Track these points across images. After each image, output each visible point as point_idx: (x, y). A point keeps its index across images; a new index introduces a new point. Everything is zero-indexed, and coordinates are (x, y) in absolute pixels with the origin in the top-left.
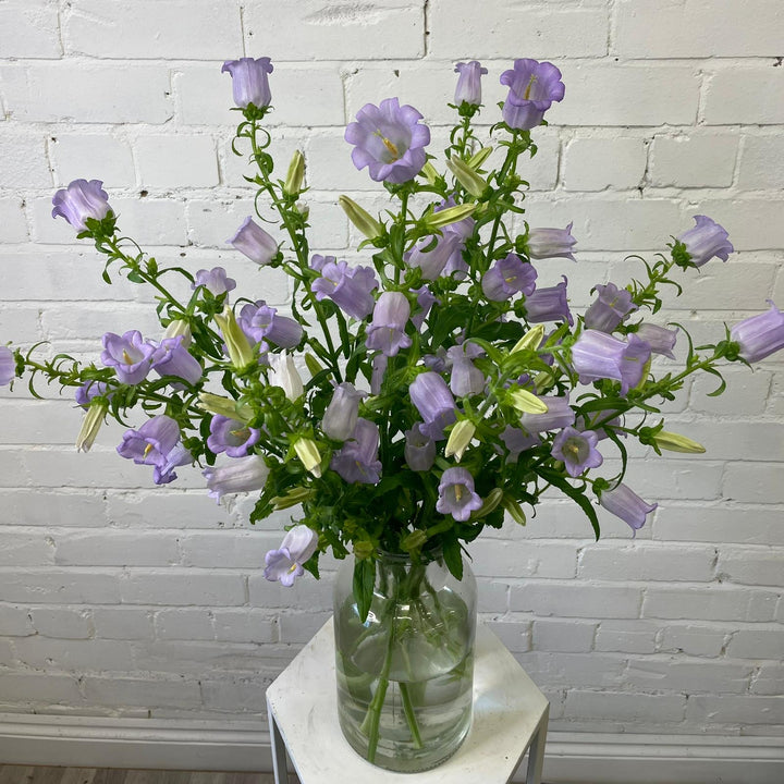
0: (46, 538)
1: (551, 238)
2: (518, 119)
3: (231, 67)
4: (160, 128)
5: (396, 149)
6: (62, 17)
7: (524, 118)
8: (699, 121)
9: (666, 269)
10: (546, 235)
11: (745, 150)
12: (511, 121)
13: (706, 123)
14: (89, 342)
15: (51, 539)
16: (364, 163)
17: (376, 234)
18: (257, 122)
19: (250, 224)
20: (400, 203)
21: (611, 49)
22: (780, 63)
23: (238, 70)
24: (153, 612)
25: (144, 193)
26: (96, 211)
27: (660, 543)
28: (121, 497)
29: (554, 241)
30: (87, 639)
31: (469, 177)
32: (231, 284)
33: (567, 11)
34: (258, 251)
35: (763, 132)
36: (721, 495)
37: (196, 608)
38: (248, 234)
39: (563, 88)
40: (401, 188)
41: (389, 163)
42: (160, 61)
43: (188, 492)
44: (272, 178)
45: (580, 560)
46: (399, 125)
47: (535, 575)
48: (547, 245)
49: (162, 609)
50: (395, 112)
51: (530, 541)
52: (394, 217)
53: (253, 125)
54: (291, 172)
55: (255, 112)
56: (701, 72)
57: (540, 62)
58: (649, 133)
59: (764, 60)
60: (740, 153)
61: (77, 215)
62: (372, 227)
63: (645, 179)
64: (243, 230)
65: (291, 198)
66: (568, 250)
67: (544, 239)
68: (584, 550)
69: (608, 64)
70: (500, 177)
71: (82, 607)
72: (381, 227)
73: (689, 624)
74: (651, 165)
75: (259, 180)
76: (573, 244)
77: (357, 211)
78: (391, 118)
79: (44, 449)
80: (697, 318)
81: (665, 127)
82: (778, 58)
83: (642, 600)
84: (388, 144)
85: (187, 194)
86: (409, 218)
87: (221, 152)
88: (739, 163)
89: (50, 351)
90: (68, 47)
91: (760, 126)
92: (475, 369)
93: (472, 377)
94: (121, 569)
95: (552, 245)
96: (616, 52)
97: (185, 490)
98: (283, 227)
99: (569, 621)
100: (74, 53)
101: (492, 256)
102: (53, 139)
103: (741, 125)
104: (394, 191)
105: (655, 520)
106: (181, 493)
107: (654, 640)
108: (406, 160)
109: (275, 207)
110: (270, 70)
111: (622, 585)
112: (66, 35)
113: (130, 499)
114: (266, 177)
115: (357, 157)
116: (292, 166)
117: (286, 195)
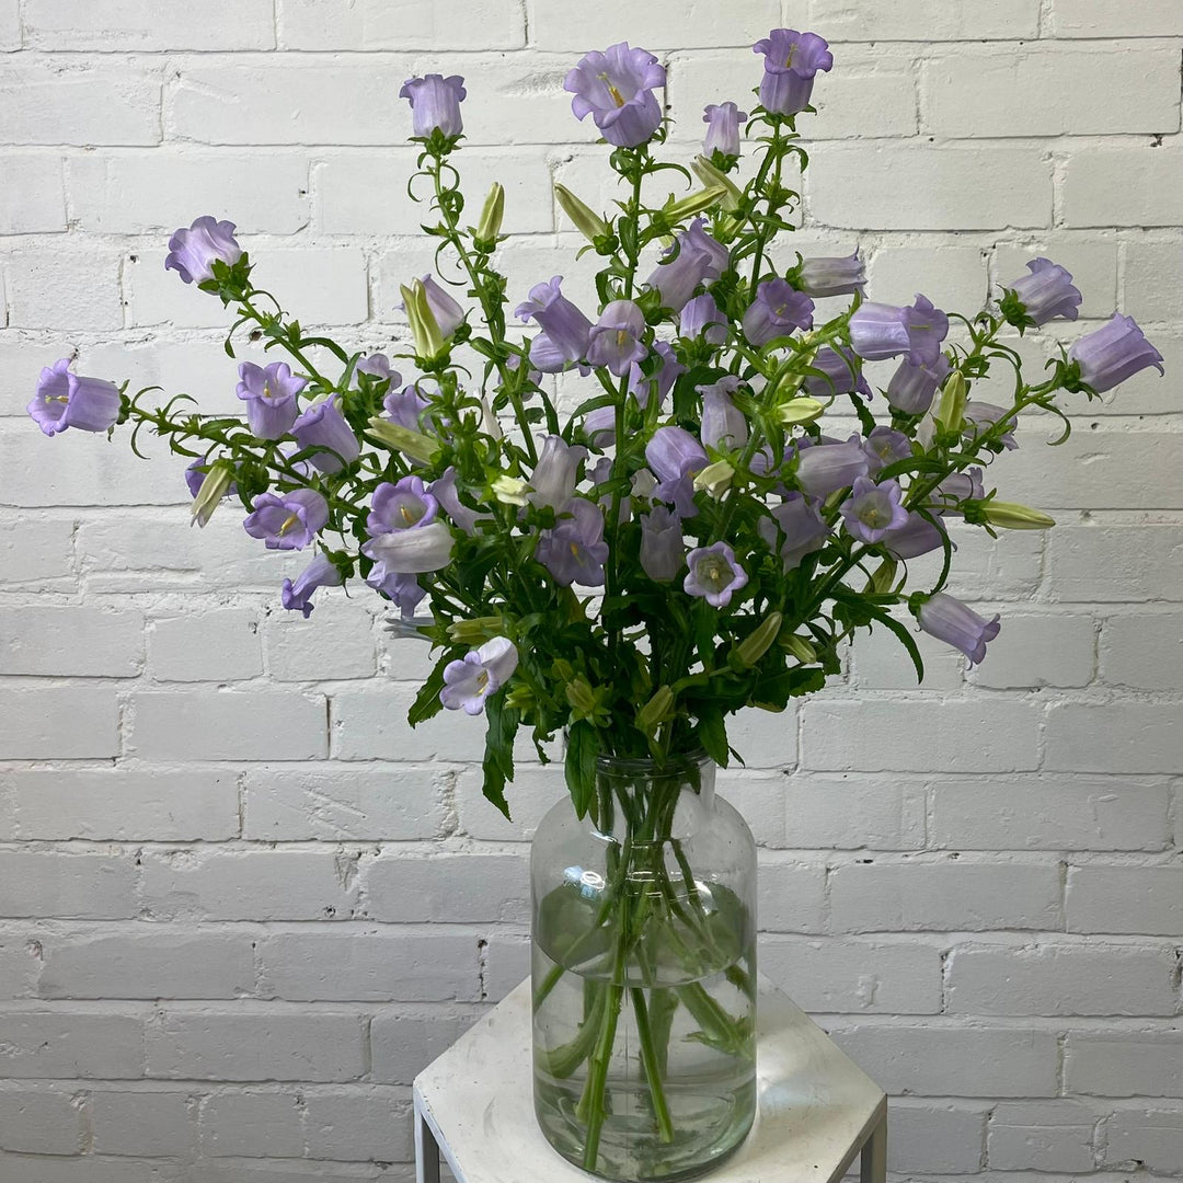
0: (31, 941)
1: (831, 266)
2: (777, 98)
3: (411, 88)
4: (289, 240)
6: (166, 88)
7: (784, 94)
8: (1056, 223)
9: (994, 328)
11: (1128, 263)
12: (769, 101)
13: (1066, 225)
14: (145, 576)
15: (39, 946)
16: (586, 110)
18: (443, 157)
19: (425, 285)
20: (632, 188)
21: (922, 126)
22: (1159, 143)
23: (421, 92)
24: (198, 1098)
26: (226, 254)
27: (1079, 938)
28: (165, 860)
29: (836, 268)
30: (77, 1155)
33: (857, 77)
35: (1150, 237)
36: (1172, 841)
37: (276, 1088)
42: (296, 148)
43: (280, 849)
44: (461, 225)
45: (947, 975)
47: (871, 1009)
48: (827, 275)
49: (214, 1090)
50: (624, 59)
51: (858, 939)
53: (438, 160)
54: (486, 211)
55: (441, 143)
56: (1051, 155)
58: (988, 240)
59: (1136, 138)
60: (1122, 269)
61: (201, 259)
62: (596, 225)
65: (486, 249)
66: (853, 281)
67: (823, 266)
68: (952, 954)
69: (920, 146)
71: (75, 1086)
73: (1150, 1107)
75: (441, 231)
76: (859, 271)
77: (575, 204)
78: (619, 67)
79: (50, 768)
80: (1091, 523)
81: (1009, 231)
82: (1156, 135)
83: (1062, 1057)
84: (616, 93)
86: (643, 205)
87: (374, 273)
88: (1121, 283)
89: (82, 592)
90: (170, 130)
91: (1144, 228)
92: (734, 408)
93: (730, 416)
94: (150, 1006)
95: (834, 274)
96: (929, 130)
97: (274, 843)
98: (472, 293)
99: (936, 1104)
100: (178, 139)
102: (133, 258)
103: (1119, 228)
104: (623, 172)
105: (1067, 893)
106: (267, 849)
107: (1090, 1144)
108: (637, 100)
109: (461, 263)
110: (463, 95)
111: (1024, 1025)
112: (169, 114)
113: (181, 863)
114: (452, 225)
115: (578, 104)
116: (488, 203)
117: (477, 244)
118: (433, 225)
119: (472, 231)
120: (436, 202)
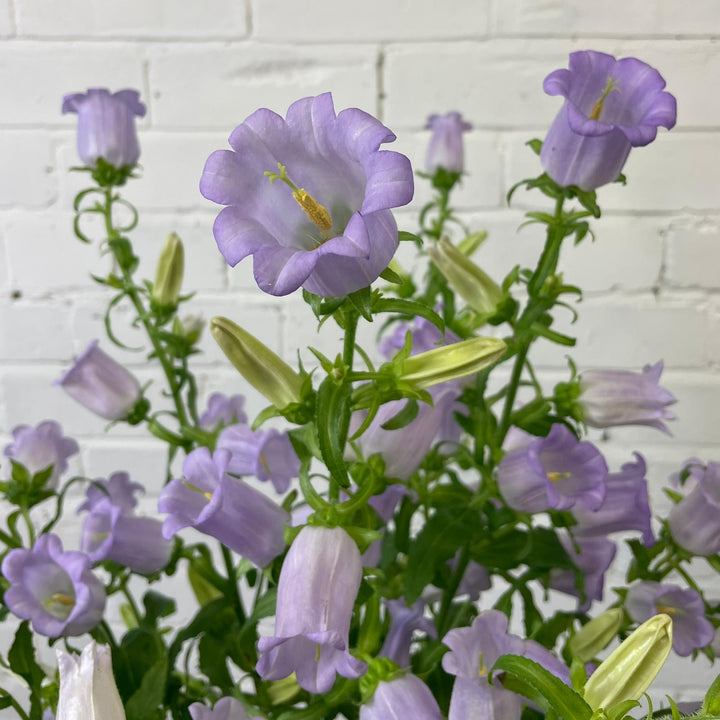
1: (625, 392)
2: (577, 167)
3: (74, 104)
5: (327, 216)
7: (590, 164)
10: (614, 385)
12: (562, 170)
16: (243, 249)
17: (289, 397)
18: (115, 190)
19: (93, 354)
20: (341, 333)
23: (86, 108)
25: (17, 295)
29: (632, 398)
31: (471, 279)
32: (67, 448)
34: (102, 399)
38: (88, 371)
39: (673, 102)
40: (342, 304)
41: (309, 247)
44: (137, 279)
46: (335, 162)
48: (619, 405)
50: (325, 128)
52: (326, 365)
53: (108, 194)
55: (112, 173)
57: (618, 58)
58: (664, 222)
62: (282, 382)
63: (661, 278)
64: (80, 363)
65: (166, 311)
66: (656, 415)
67: (612, 392)
70: (534, 280)
72: (300, 382)
74: (670, 262)
75: (114, 282)
76: (670, 403)
77: (248, 349)
78: (314, 144)
84: (308, 203)
85: (73, 296)
86: (359, 366)
95: (627, 404)
98: (152, 356)
101: (511, 419)
104: (325, 311)
108: (351, 240)
109: (140, 324)
110: (141, 111)
114: (127, 277)
115: (226, 232)
116: (164, 258)
117: (155, 306)
118: (104, 274)
119: (149, 285)
120: (105, 246)
